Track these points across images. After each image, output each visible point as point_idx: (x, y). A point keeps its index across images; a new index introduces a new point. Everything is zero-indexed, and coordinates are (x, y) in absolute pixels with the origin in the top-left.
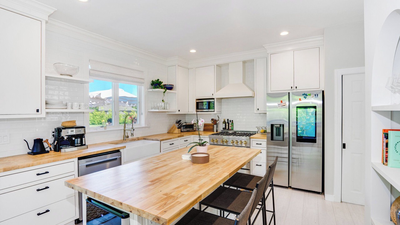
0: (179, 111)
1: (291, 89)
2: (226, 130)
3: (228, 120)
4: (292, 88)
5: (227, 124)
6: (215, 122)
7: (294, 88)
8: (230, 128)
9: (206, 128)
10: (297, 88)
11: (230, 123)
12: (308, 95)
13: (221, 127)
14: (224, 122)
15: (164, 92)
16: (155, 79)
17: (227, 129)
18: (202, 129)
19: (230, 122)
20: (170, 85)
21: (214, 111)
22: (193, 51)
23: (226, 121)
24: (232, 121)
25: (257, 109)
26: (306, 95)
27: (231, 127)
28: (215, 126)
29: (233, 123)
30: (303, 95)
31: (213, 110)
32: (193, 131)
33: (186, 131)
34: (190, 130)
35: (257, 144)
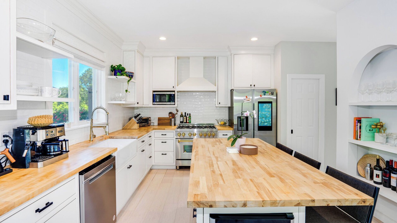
0: (138, 103)
1: (250, 87)
2: (184, 123)
3: (185, 113)
4: (251, 85)
5: (185, 118)
6: (172, 115)
7: (253, 86)
8: (188, 121)
9: (161, 122)
10: (255, 86)
11: (188, 116)
12: (266, 92)
13: (178, 120)
14: (182, 116)
15: (129, 81)
16: (115, 64)
17: (185, 123)
18: (156, 123)
19: (188, 115)
20: (130, 73)
21: (175, 105)
22: (163, 38)
23: (184, 114)
24: (190, 114)
25: (219, 103)
26: (265, 92)
27: (189, 120)
28: (173, 119)
29: (190, 116)
30: (263, 92)
31: (173, 103)
32: (148, 126)
33: (142, 126)
34: (146, 125)
35: (223, 135)
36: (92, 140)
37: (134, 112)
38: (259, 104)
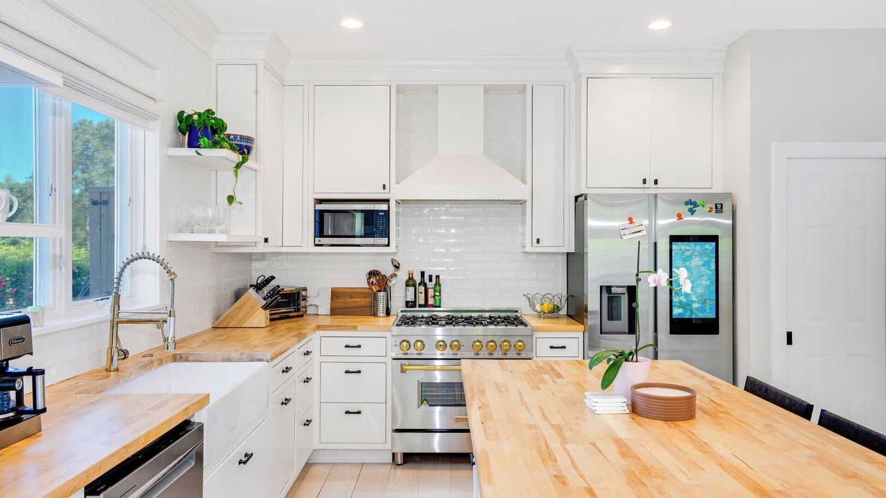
0: (266, 240)
1: (643, 186)
2: (417, 309)
3: (423, 274)
4: (644, 181)
5: (422, 289)
6: (379, 280)
7: (650, 183)
8: (431, 301)
9: (341, 302)
10: (658, 186)
11: (430, 285)
12: (699, 203)
13: (399, 295)
14: (410, 282)
15: (238, 166)
16: (194, 106)
17: (420, 306)
18: (325, 307)
19: (431, 280)
20: (242, 137)
21: (388, 245)
22: (352, 24)
23: (418, 279)
24: (438, 277)
25: (535, 241)
26: (695, 205)
27: (434, 297)
28: (382, 294)
29: (440, 285)
30: (687, 203)
31: (385, 241)
32: (298, 316)
33: (278, 316)
34: (291, 315)
35: (551, 347)
36: (114, 366)
37: (251, 270)
38: (673, 243)
